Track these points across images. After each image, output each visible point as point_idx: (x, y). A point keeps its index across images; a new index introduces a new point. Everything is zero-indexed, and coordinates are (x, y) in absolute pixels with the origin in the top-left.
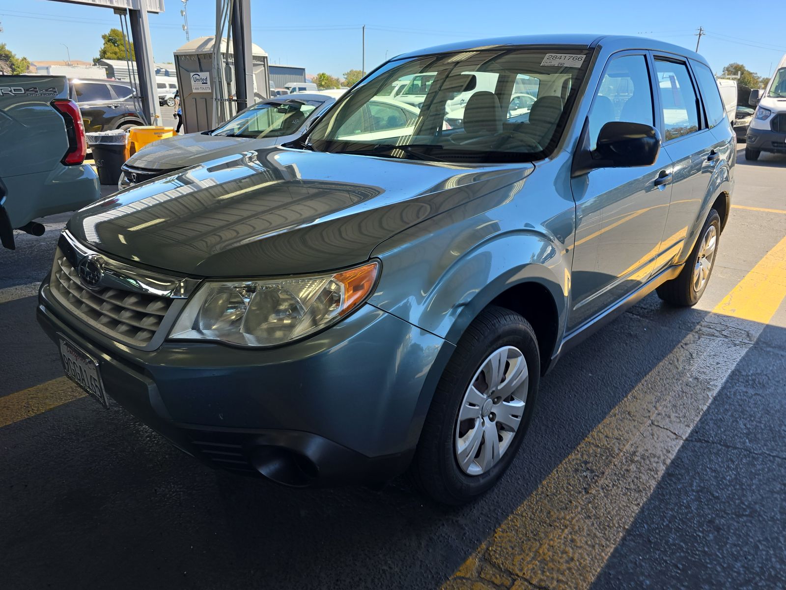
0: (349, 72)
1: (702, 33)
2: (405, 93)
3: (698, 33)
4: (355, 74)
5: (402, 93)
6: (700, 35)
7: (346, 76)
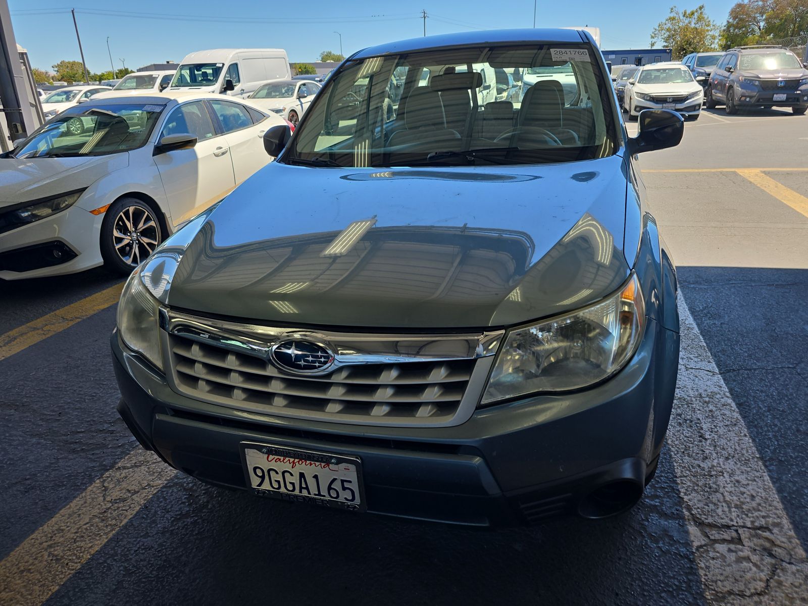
0: (59, 63)
1: (425, 16)
2: (174, 85)
3: (423, 16)
4: (69, 65)
5: (170, 85)
6: (425, 18)
7: (56, 69)
